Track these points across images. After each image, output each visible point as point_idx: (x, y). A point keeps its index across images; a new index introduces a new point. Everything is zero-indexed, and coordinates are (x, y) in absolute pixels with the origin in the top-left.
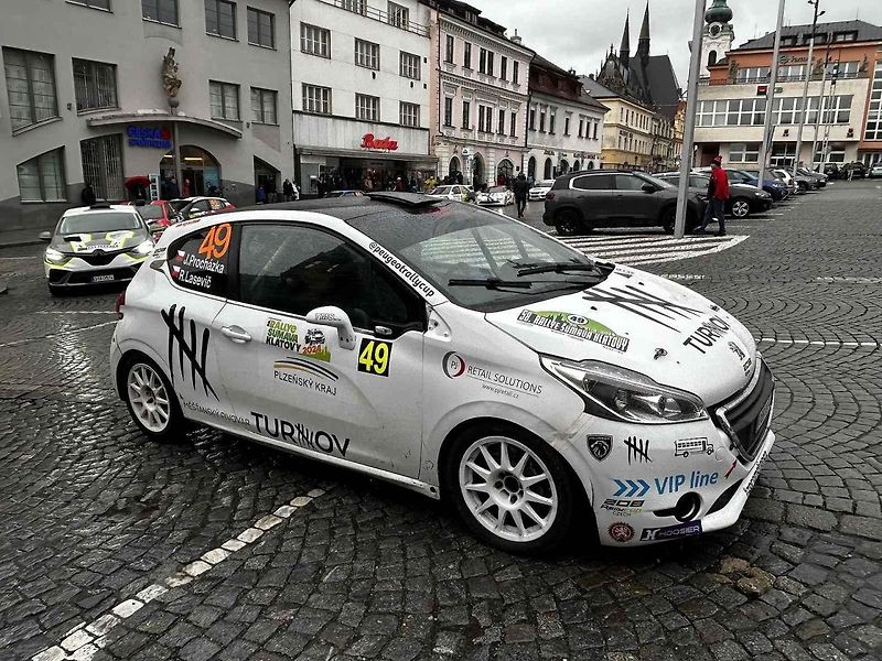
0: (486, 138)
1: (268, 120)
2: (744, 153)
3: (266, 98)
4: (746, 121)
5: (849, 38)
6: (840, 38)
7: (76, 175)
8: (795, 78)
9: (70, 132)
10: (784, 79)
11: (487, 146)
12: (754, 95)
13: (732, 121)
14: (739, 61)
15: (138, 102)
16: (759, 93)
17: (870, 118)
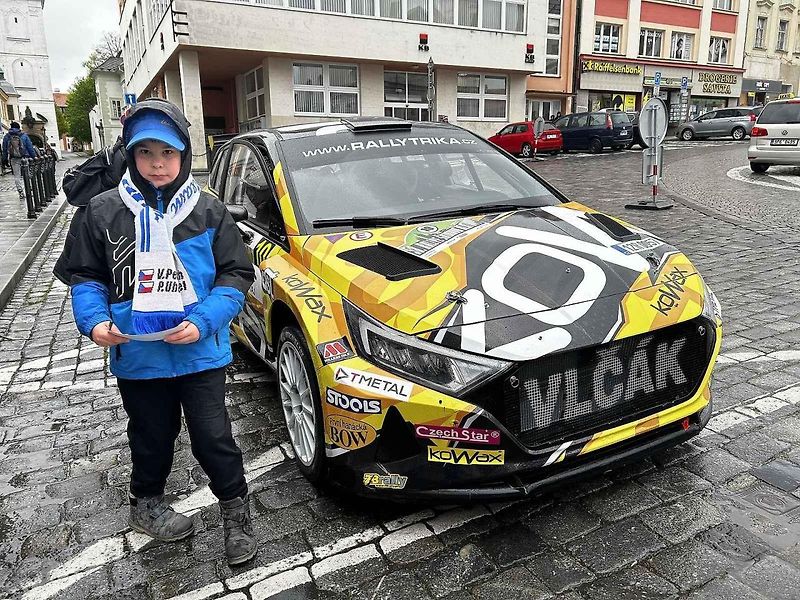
17: (551, 30)
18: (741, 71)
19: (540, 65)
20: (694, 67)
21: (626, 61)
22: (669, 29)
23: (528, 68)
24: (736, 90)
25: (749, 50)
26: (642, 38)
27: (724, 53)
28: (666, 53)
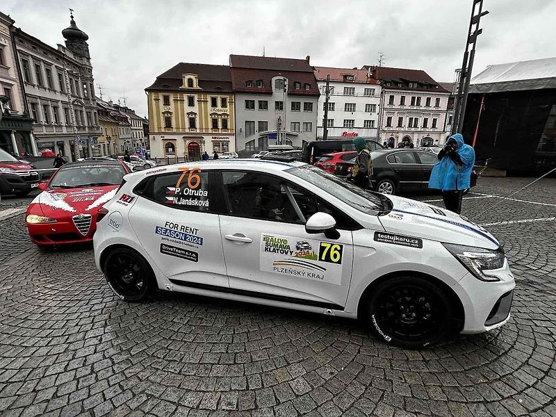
0: (413, 130)
1: (309, 130)
3: (308, 125)
7: (257, 145)
9: (256, 136)
11: (413, 133)
15: (272, 129)
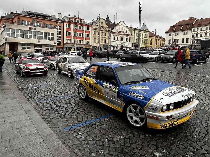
2: (26, 47)
4: (26, 37)
5: (49, 18)
6: (47, 18)
8: (37, 26)
10: (34, 26)
12: (28, 29)
13: (22, 36)
14: (20, 18)
16: (29, 29)
17: (58, 39)
18: (91, 45)
19: (56, 44)
20: (83, 44)
21: (71, 44)
22: (79, 40)
23: (55, 44)
24: (91, 48)
25: (93, 42)
26: (74, 41)
27: (89, 43)
28: (78, 43)
